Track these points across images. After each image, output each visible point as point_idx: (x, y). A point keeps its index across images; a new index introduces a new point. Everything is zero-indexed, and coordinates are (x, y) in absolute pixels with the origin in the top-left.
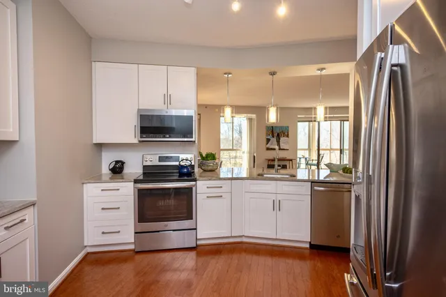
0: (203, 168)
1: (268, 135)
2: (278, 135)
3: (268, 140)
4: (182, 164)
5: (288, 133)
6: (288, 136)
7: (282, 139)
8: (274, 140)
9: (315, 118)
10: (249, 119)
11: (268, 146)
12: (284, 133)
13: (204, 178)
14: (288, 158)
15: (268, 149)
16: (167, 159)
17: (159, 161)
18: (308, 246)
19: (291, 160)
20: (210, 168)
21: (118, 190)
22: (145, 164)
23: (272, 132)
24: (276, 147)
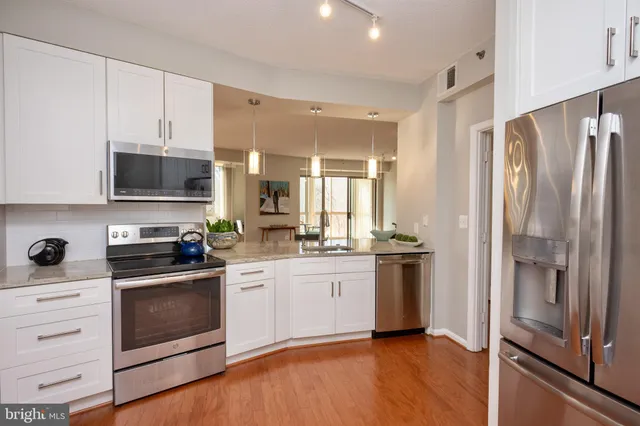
0: (214, 244)
1: (261, 193)
2: (276, 193)
3: (262, 201)
4: (188, 238)
5: (288, 191)
6: (288, 196)
7: (281, 200)
8: (270, 201)
9: (366, 174)
10: (227, 169)
11: (262, 209)
12: (283, 192)
13: (239, 260)
14: (289, 225)
15: (262, 213)
16: (156, 231)
17: (142, 236)
18: (370, 335)
19: (294, 228)
20: (227, 244)
21: (78, 295)
22: (113, 242)
23: (268, 189)
24: (273, 210)
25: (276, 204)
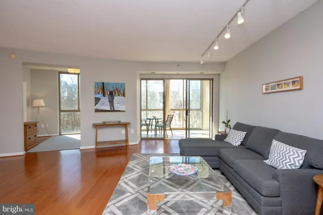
1: (97, 92)
2: (111, 93)
3: (97, 100)
5: (124, 91)
6: (124, 95)
7: (117, 99)
8: (105, 100)
12: (119, 92)
15: (97, 111)
23: (103, 89)
24: (108, 108)
25: (111, 102)
